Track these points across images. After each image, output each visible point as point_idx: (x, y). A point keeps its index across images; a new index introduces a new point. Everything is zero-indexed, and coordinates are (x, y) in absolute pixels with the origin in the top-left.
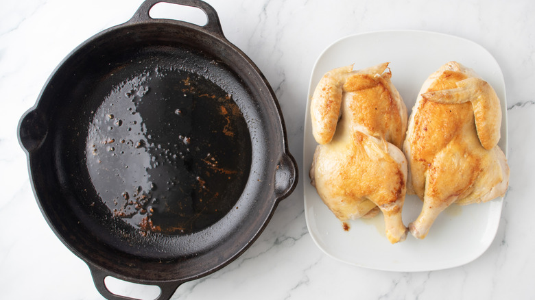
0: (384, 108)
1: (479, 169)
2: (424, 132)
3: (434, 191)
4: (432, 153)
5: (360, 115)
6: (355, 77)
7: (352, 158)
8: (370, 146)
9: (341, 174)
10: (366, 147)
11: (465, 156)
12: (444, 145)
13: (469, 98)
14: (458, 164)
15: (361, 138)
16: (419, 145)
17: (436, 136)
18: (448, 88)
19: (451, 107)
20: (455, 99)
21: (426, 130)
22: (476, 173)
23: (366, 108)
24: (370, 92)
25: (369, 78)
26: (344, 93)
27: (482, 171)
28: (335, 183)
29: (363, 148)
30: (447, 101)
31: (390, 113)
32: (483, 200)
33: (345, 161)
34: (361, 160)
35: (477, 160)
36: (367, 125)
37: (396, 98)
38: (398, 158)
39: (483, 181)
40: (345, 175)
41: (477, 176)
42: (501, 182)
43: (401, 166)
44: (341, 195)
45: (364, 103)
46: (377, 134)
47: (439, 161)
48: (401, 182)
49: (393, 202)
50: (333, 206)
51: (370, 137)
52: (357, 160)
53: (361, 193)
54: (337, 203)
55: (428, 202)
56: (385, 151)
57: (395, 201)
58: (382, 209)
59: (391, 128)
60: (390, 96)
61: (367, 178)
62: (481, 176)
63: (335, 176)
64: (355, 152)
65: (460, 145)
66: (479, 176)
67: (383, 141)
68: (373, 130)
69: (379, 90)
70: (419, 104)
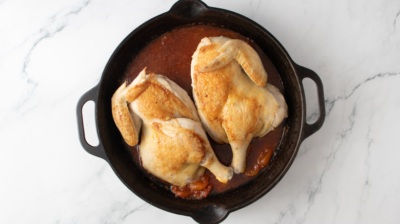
0: (162, 99)
1: (257, 107)
2: (206, 99)
3: (232, 136)
4: (219, 109)
5: (149, 113)
6: (129, 91)
7: (159, 142)
8: (166, 129)
9: (158, 157)
10: (163, 131)
11: (244, 101)
12: (225, 100)
13: (232, 57)
14: (241, 110)
15: (157, 126)
16: (208, 110)
17: (216, 97)
20: (223, 63)
21: (207, 96)
22: (257, 111)
23: (149, 106)
24: (145, 94)
25: (139, 86)
26: (128, 105)
27: (261, 106)
28: (158, 165)
29: (162, 132)
30: (219, 67)
31: (168, 99)
32: (274, 126)
33: (155, 147)
34: (165, 141)
35: (254, 100)
36: (157, 117)
37: (166, 87)
38: (189, 126)
39: (265, 113)
40: (161, 157)
41: (259, 112)
42: (280, 107)
43: (194, 130)
44: (168, 171)
45: (146, 103)
46: (168, 118)
47: (227, 114)
48: (202, 141)
49: (203, 157)
50: (170, 181)
51: (163, 123)
52: (163, 142)
53: (179, 163)
54: (170, 178)
55: (233, 145)
56: (177, 125)
57: (205, 156)
58: (202, 165)
59: (176, 109)
60: (161, 88)
61: (177, 151)
62: (263, 111)
63: (156, 161)
64: (158, 137)
65: (237, 95)
66: (261, 112)
67: (173, 120)
68: (163, 118)
69: (151, 89)
70: (193, 81)
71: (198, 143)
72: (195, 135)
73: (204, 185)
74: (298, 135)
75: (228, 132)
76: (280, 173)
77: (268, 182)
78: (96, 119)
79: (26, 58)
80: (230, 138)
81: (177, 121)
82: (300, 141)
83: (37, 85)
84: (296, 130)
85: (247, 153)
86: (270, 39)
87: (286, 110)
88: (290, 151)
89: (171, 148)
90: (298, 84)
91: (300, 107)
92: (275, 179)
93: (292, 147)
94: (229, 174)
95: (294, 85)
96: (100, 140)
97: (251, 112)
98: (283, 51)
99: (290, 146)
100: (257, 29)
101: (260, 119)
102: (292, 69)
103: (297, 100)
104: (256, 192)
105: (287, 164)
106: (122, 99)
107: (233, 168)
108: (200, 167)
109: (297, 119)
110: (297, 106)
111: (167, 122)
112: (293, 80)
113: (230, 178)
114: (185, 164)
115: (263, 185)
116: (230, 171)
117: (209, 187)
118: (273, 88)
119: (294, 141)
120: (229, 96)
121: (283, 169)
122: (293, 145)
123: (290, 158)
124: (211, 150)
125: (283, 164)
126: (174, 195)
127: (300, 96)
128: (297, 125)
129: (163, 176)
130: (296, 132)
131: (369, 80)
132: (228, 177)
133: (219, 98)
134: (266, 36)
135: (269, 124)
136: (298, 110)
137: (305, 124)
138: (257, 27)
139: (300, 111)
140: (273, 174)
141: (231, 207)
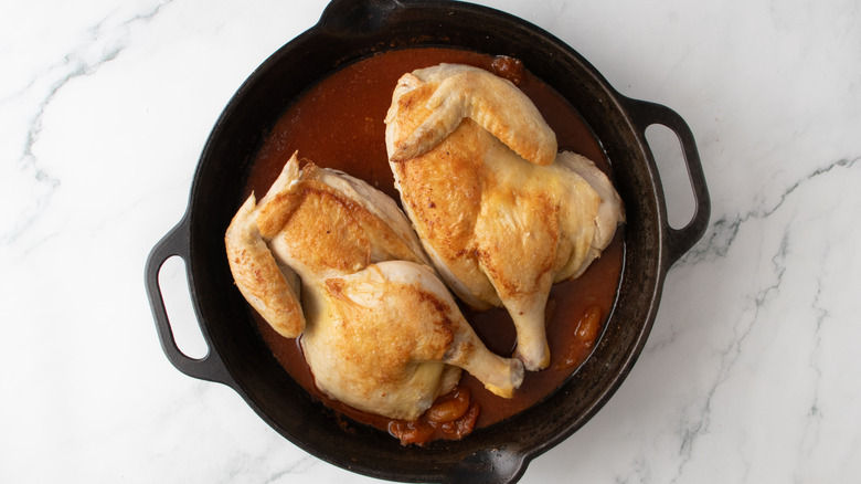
0: (340, 221)
1: (551, 210)
2: (434, 211)
3: (506, 287)
4: (467, 229)
5: (314, 257)
6: (263, 212)
7: (344, 325)
8: (355, 291)
9: (347, 359)
10: (350, 296)
11: (518, 203)
12: (477, 208)
13: (460, 115)
14: (516, 224)
15: (337, 288)
16: (440, 236)
17: (454, 202)
18: (420, 122)
19: (444, 148)
20: (440, 132)
21: (433, 206)
22: (552, 218)
23: (313, 242)
24: (302, 216)
25: (284, 197)
26: (269, 244)
27: (558, 207)
28: (350, 376)
29: (348, 300)
30: (432, 142)
31: (354, 221)
32: (599, 247)
33: (339, 337)
34: (358, 320)
35: (540, 196)
36: (333, 266)
37: (346, 193)
38: (406, 277)
39: (572, 221)
40: (354, 357)
41: (558, 221)
42: (602, 201)
43: (420, 284)
44: (375, 388)
45: (306, 236)
46: (358, 266)
47: (484, 239)
48: (440, 307)
49: (450, 344)
50: (381, 411)
51: (348, 278)
52: (354, 324)
53: (397, 366)
54: (381, 403)
55: (512, 306)
56: (381, 280)
57: (453, 341)
58: (450, 362)
59: (373, 241)
60: (334, 197)
61: (387, 338)
62: (564, 216)
63: (343, 367)
64: (342, 313)
65: (499, 192)
66: (561, 219)
67: (371, 269)
68: (347, 267)
69: (312, 202)
70: (397, 176)
71: (433, 313)
72: (424, 296)
73: (463, 408)
74: (657, 259)
75: (495, 278)
76: (629, 350)
77: (605, 376)
78: (193, 295)
79: (34, 123)
80: (501, 291)
81: (379, 270)
82: (662, 271)
83: (57, 183)
84: (649, 247)
85: (546, 319)
86: (556, 52)
87: (618, 206)
88: (643, 296)
89: (374, 332)
90: (636, 143)
91: (650, 194)
92: (619, 367)
93: (646, 288)
94: (514, 375)
95: (629, 145)
96: (209, 343)
97: (539, 223)
98: (591, 73)
99: (641, 287)
100: (524, 32)
101: (563, 236)
102: (617, 110)
103: (641, 179)
104: (581, 405)
105: (641, 328)
106: (251, 234)
107: (521, 358)
108: (446, 369)
109: (648, 223)
110: (643, 192)
111: (357, 275)
112: (623, 135)
113: (518, 382)
114: (409, 364)
115: (596, 384)
116: (514, 367)
117: (474, 410)
118: (579, 161)
119: (648, 272)
120: (483, 197)
121: (635, 341)
122: (647, 283)
123: (647, 313)
124: (465, 324)
125: (632, 331)
126: (398, 440)
127: (645, 169)
128: (649, 235)
129: (365, 400)
130: (649, 253)
131: (818, 172)
132: (513, 380)
133: (463, 206)
134: (547, 46)
135: (586, 244)
136: (645, 201)
137: (667, 229)
138: (523, 27)
139: (652, 203)
140: (614, 356)
141: (531, 448)
